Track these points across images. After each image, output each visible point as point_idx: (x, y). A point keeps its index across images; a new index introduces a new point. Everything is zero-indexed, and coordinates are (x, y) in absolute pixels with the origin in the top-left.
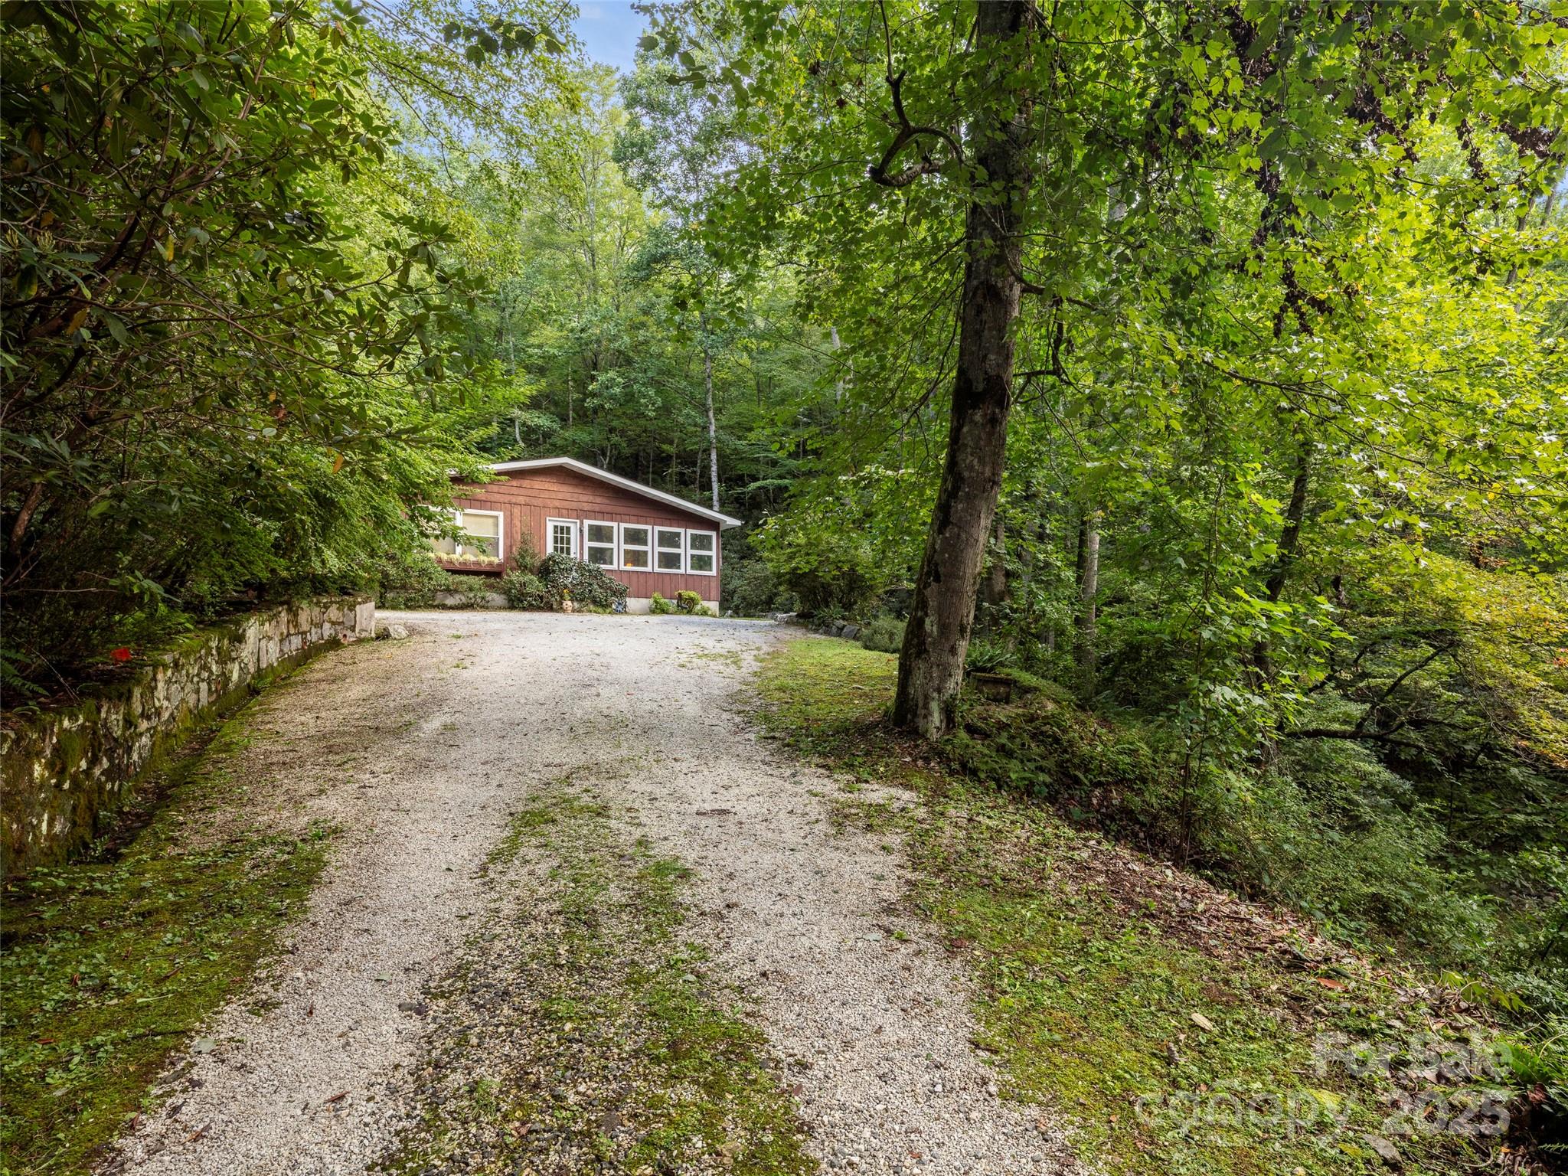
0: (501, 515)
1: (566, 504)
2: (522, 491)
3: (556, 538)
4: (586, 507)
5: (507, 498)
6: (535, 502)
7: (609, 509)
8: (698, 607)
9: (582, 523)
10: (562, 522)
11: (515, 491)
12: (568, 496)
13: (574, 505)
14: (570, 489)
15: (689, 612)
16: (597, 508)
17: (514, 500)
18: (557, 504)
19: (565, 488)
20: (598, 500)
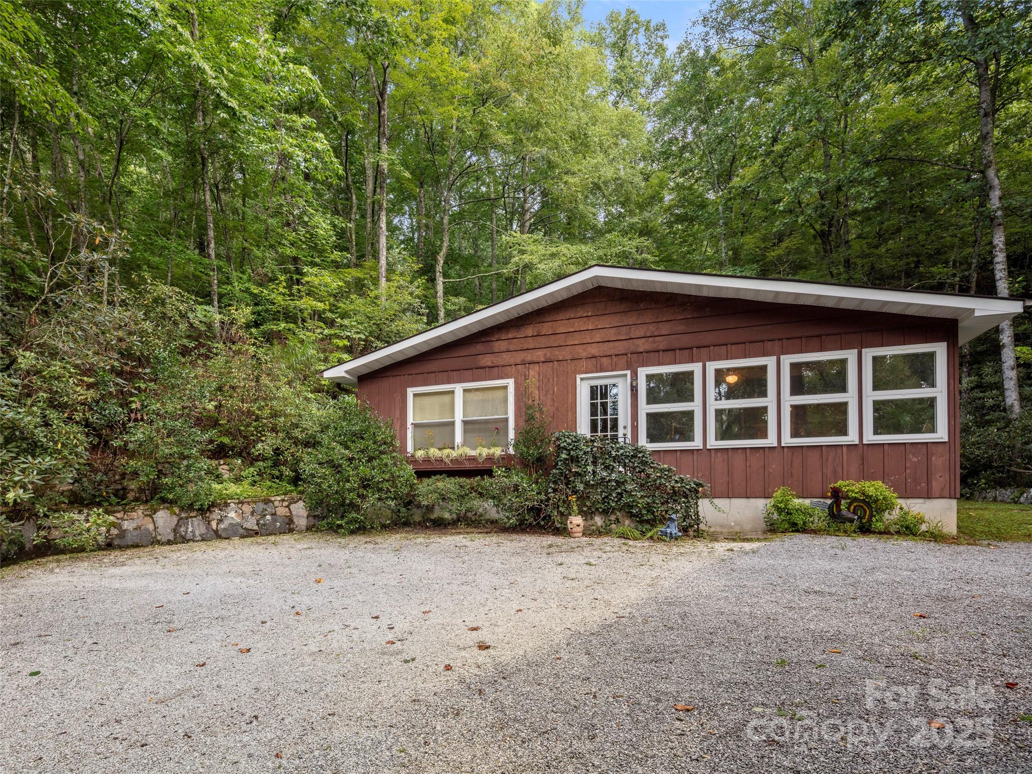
0: (510, 383)
1: (607, 348)
2: (542, 342)
3: (593, 407)
4: (642, 345)
5: (520, 357)
6: (559, 354)
7: (686, 340)
8: (891, 517)
9: (635, 376)
10: (601, 379)
11: (531, 343)
12: (611, 334)
13: (621, 347)
14: (615, 320)
15: (865, 530)
16: (662, 343)
17: (529, 356)
18: (594, 350)
19: (605, 322)
20: (665, 329)
